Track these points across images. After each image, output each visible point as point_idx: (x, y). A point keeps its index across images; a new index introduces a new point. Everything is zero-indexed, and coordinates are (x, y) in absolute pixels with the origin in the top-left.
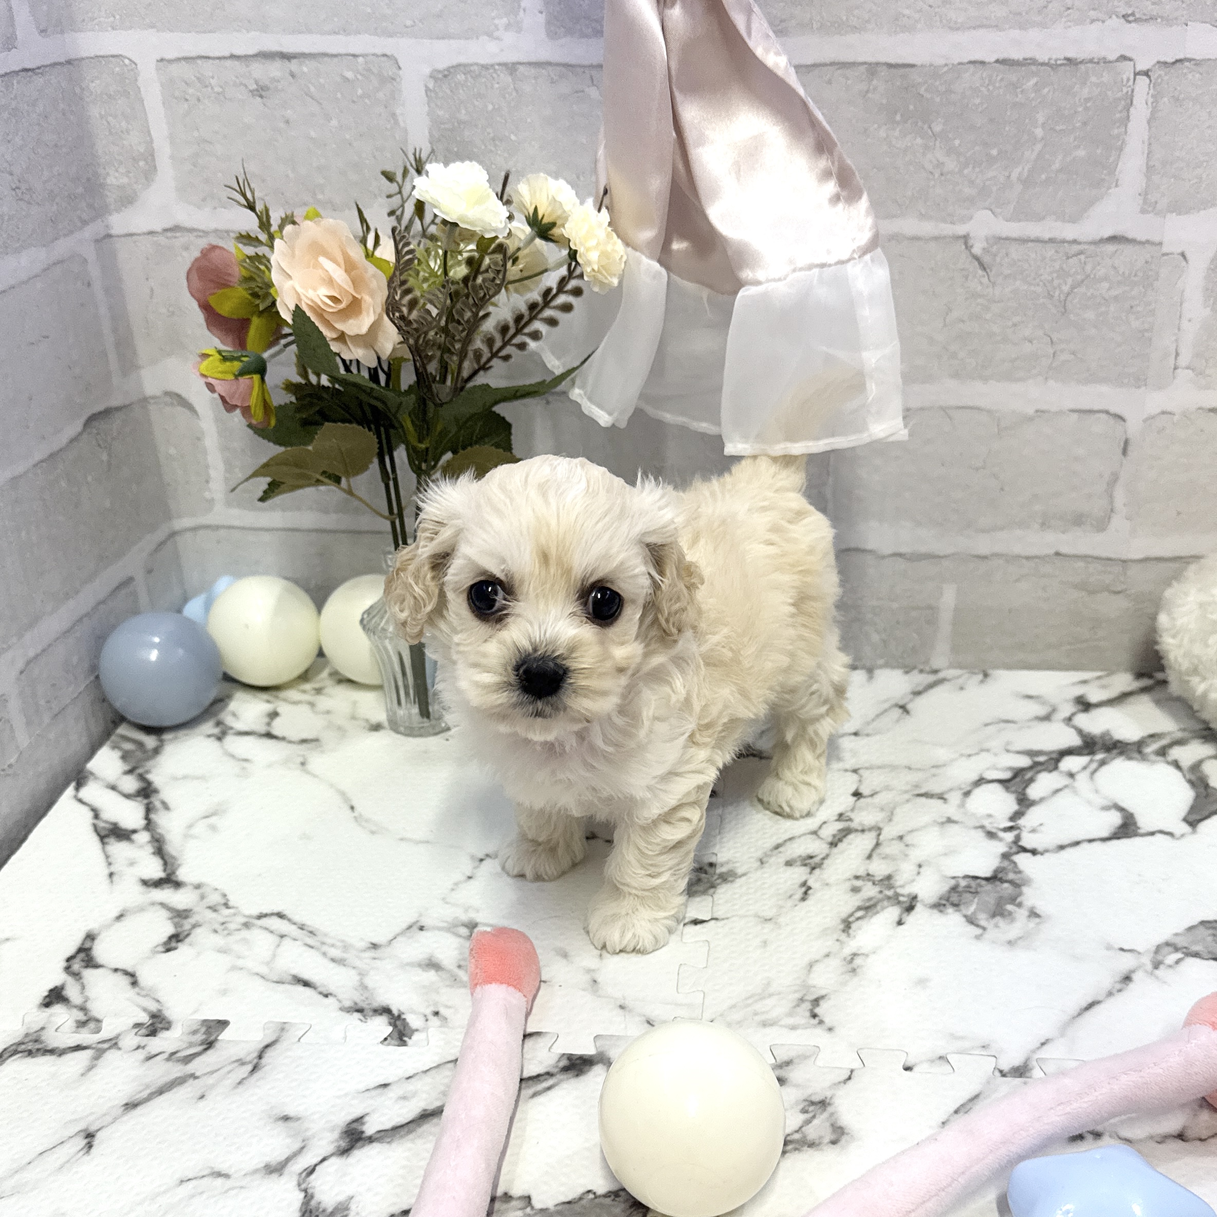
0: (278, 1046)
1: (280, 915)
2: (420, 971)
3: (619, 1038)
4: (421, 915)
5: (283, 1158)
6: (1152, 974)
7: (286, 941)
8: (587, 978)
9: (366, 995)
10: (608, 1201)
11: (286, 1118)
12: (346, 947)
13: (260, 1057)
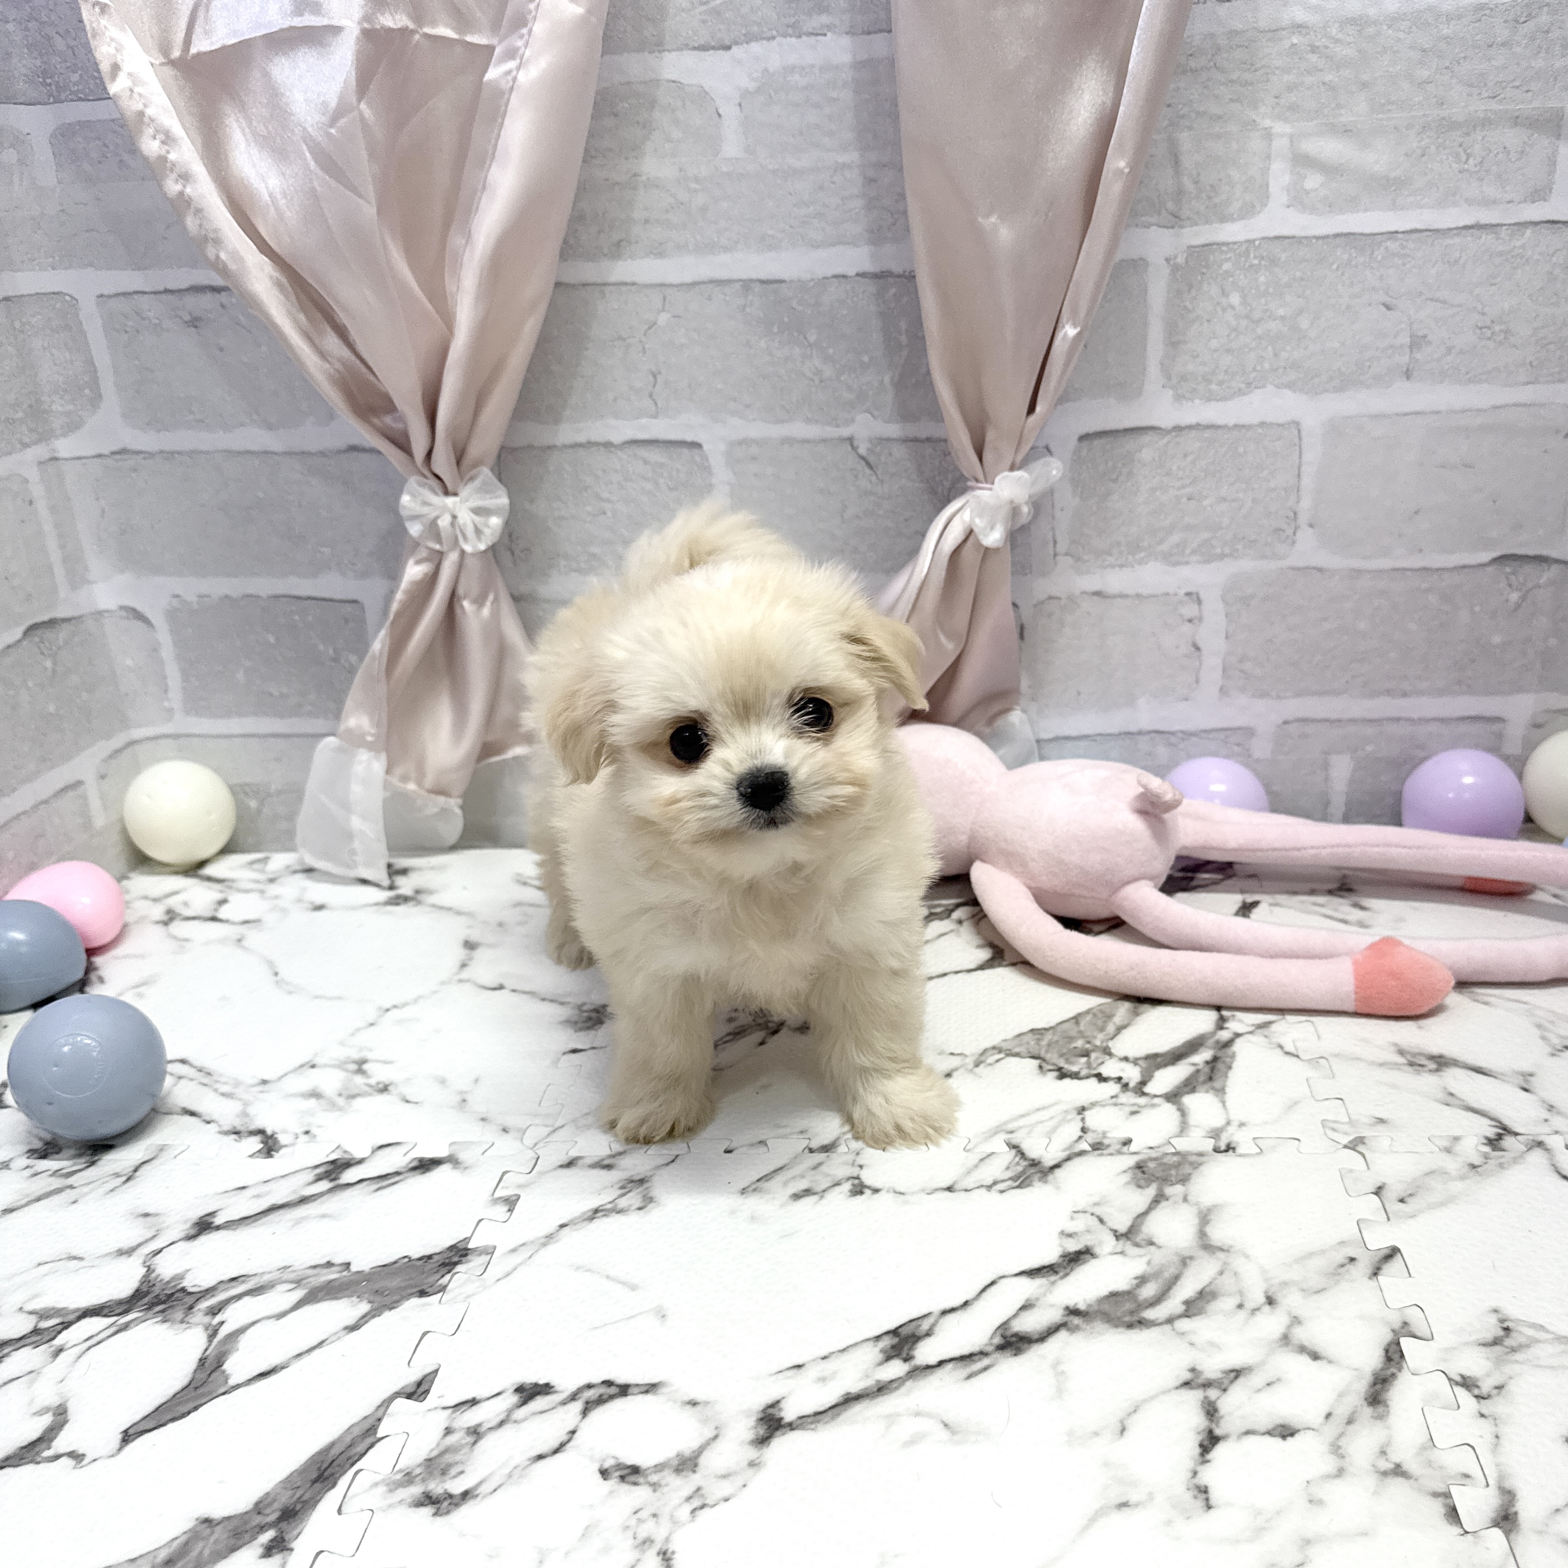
0: (155, 1162)
1: (183, 1061)
2: (300, 1100)
3: (472, 1143)
4: (316, 1055)
5: (134, 1244)
6: (971, 1071)
7: (182, 1081)
8: (458, 1098)
9: (246, 1120)
10: (421, 1262)
11: (146, 1215)
12: (237, 1084)
13: (136, 1170)
